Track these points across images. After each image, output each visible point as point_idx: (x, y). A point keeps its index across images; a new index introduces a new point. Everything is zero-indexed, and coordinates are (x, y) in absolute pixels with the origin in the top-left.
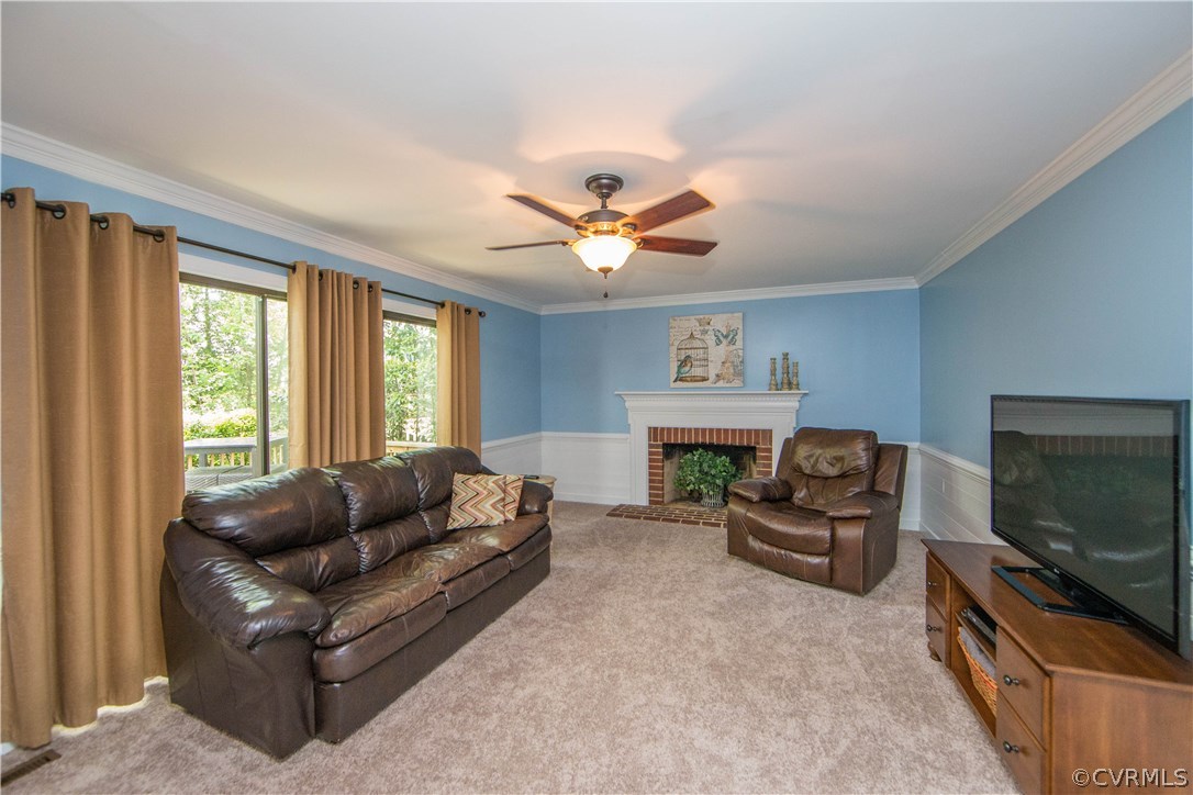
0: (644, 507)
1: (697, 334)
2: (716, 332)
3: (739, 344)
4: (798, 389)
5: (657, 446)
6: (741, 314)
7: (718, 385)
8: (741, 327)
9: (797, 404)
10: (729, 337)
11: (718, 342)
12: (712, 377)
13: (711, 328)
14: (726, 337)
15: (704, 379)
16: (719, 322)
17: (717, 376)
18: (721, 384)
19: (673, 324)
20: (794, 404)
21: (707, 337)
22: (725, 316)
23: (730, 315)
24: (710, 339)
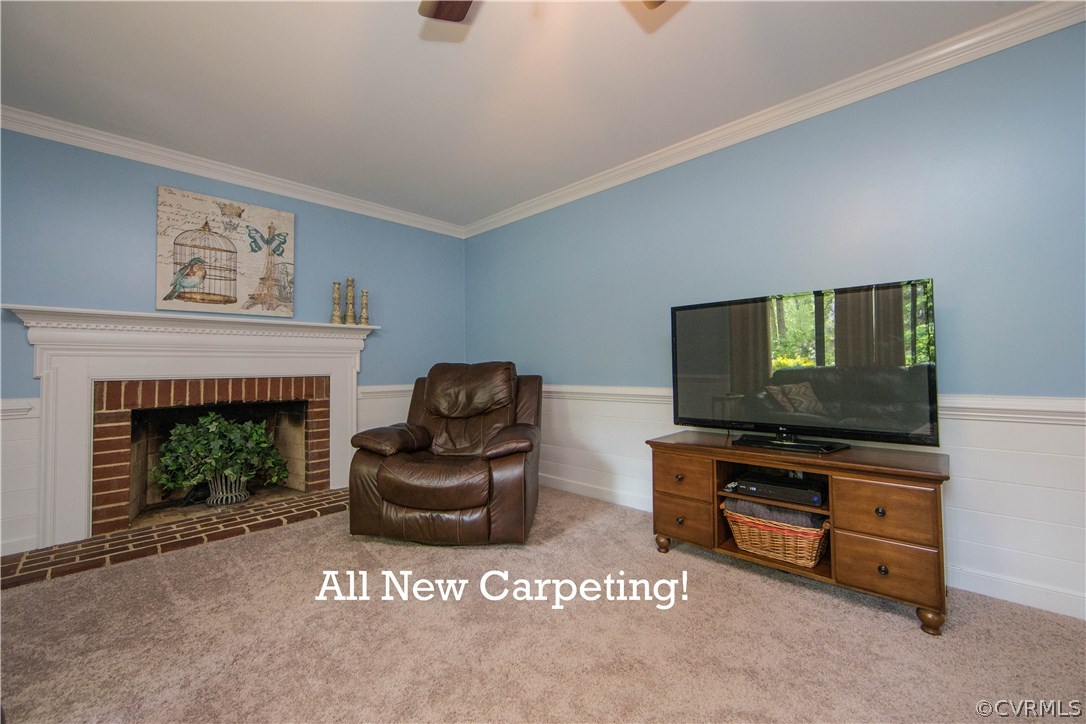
0: (83, 543)
1: (217, 226)
2: (252, 234)
3: (288, 256)
4: (367, 323)
5: (120, 417)
6: (292, 215)
7: (252, 311)
8: (291, 234)
9: (361, 344)
10: (272, 242)
11: (256, 248)
12: (243, 296)
13: (243, 224)
14: (268, 242)
15: (228, 300)
16: (258, 218)
17: (252, 297)
18: (258, 309)
19: (164, 196)
20: (357, 342)
21: (234, 235)
22: (268, 211)
23: (275, 212)
24: (242, 242)
